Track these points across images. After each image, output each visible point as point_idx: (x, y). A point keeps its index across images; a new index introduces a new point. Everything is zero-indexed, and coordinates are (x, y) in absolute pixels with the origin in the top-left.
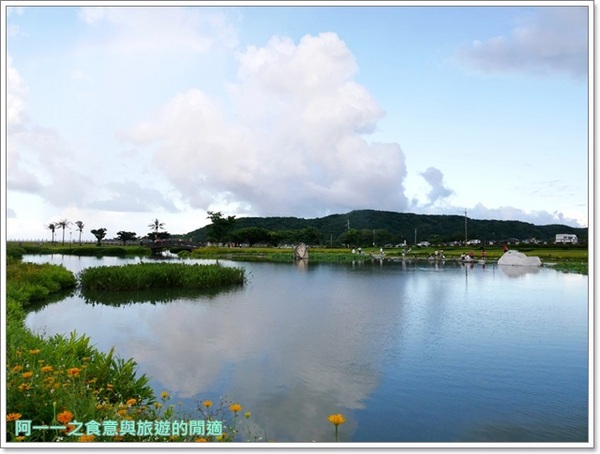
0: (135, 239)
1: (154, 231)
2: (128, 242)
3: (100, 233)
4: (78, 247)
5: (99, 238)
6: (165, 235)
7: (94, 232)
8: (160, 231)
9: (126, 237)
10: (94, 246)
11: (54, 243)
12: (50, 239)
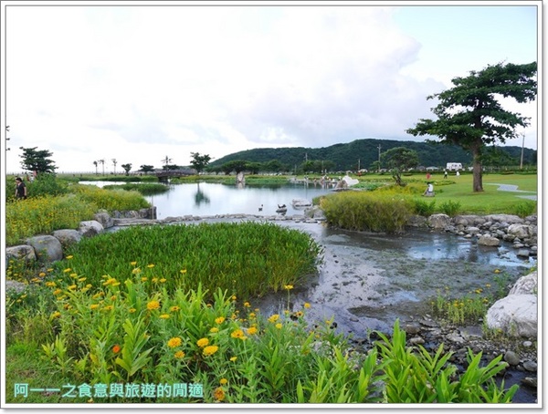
0: (153, 170)
1: (165, 164)
2: (148, 172)
3: (127, 167)
4: (113, 176)
5: (127, 170)
6: (175, 167)
7: (123, 166)
8: (169, 164)
9: (146, 169)
10: (124, 176)
11: (97, 174)
12: (95, 171)
